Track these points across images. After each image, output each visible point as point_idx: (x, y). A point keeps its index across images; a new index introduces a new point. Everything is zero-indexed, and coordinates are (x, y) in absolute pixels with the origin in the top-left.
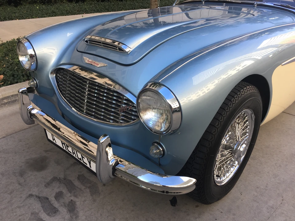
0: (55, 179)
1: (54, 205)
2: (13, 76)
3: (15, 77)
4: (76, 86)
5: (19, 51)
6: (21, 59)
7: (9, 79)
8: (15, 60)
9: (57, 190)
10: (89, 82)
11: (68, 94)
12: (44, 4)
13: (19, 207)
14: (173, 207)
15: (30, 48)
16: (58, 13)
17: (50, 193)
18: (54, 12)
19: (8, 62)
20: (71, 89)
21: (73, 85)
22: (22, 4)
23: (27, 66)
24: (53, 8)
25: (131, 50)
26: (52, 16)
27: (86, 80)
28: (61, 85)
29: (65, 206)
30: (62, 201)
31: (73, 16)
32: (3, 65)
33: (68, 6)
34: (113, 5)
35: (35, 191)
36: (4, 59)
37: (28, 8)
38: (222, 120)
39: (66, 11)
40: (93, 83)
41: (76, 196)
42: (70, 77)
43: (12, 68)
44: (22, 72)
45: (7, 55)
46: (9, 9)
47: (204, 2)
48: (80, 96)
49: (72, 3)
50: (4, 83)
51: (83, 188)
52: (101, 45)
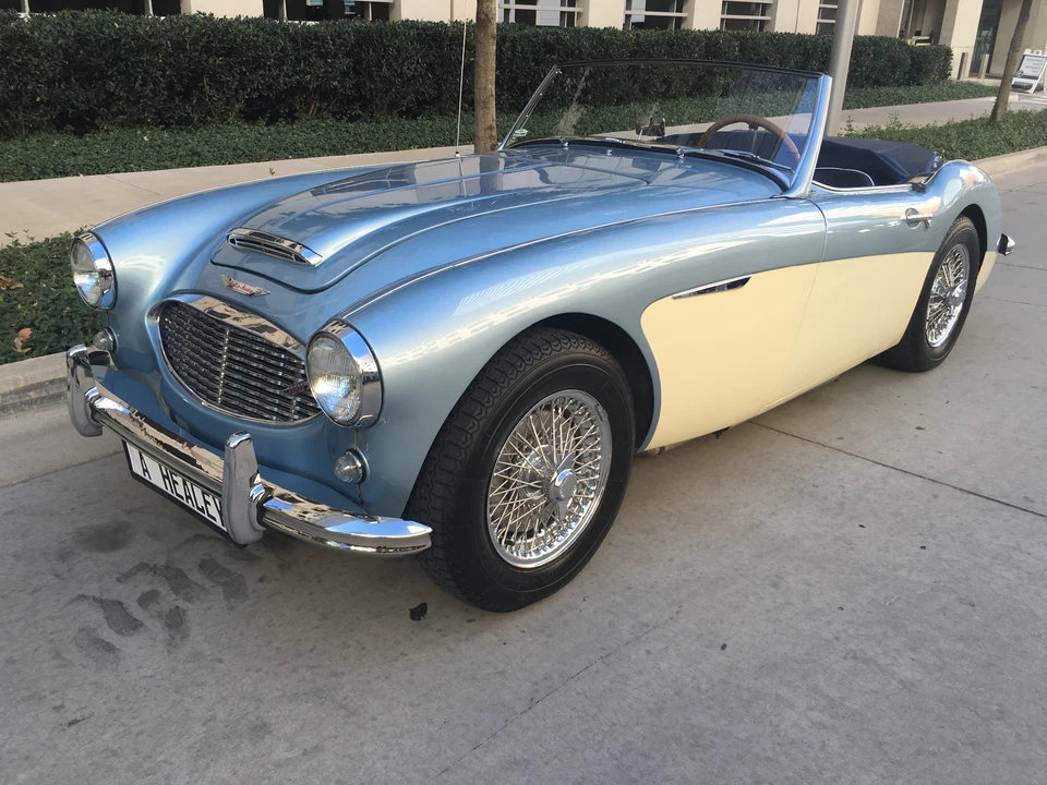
0: (143, 567)
1: (135, 616)
2: (58, 331)
3: (61, 336)
4: (202, 342)
5: (76, 263)
6: (79, 280)
7: (45, 340)
8: (67, 289)
9: (146, 588)
10: (231, 333)
11: (185, 362)
12: (168, 127)
13: (53, 619)
14: (414, 622)
16: (209, 155)
17: (128, 595)
18: (194, 153)
19: (46, 295)
20: (192, 350)
21: (197, 339)
22: (97, 128)
23: (92, 298)
24: (193, 139)
25: (323, 260)
26: (189, 165)
27: (223, 327)
28: (171, 343)
29: (160, 617)
30: (153, 608)
31: (256, 164)
32: (33, 303)
33: (242, 133)
34: (384, 131)
35: (93, 589)
36: (34, 287)
37: (116, 139)
38: (491, 403)
39: (234, 149)
40: (237, 333)
41: (188, 599)
42: (190, 322)
43: (55, 309)
44: (83, 322)
45: (43, 276)
46: (56, 142)
47: (566, 144)
48: (209, 363)
49: (254, 125)
50: (33, 350)
51: (208, 584)
52: (261, 249)
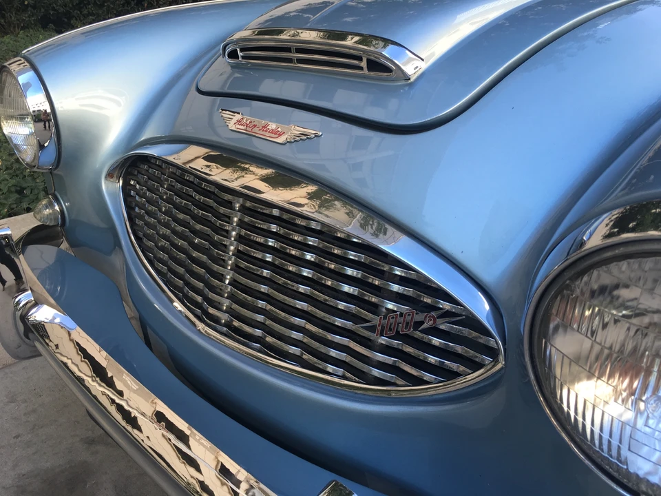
4: (192, 222)
10: (242, 206)
11: (163, 249)
15: (37, 91)
20: (174, 232)
21: (181, 216)
23: (28, 154)
25: (423, 66)
27: (228, 197)
28: (142, 218)
40: (256, 208)
42: (171, 188)
48: (204, 258)
52: (290, 60)
